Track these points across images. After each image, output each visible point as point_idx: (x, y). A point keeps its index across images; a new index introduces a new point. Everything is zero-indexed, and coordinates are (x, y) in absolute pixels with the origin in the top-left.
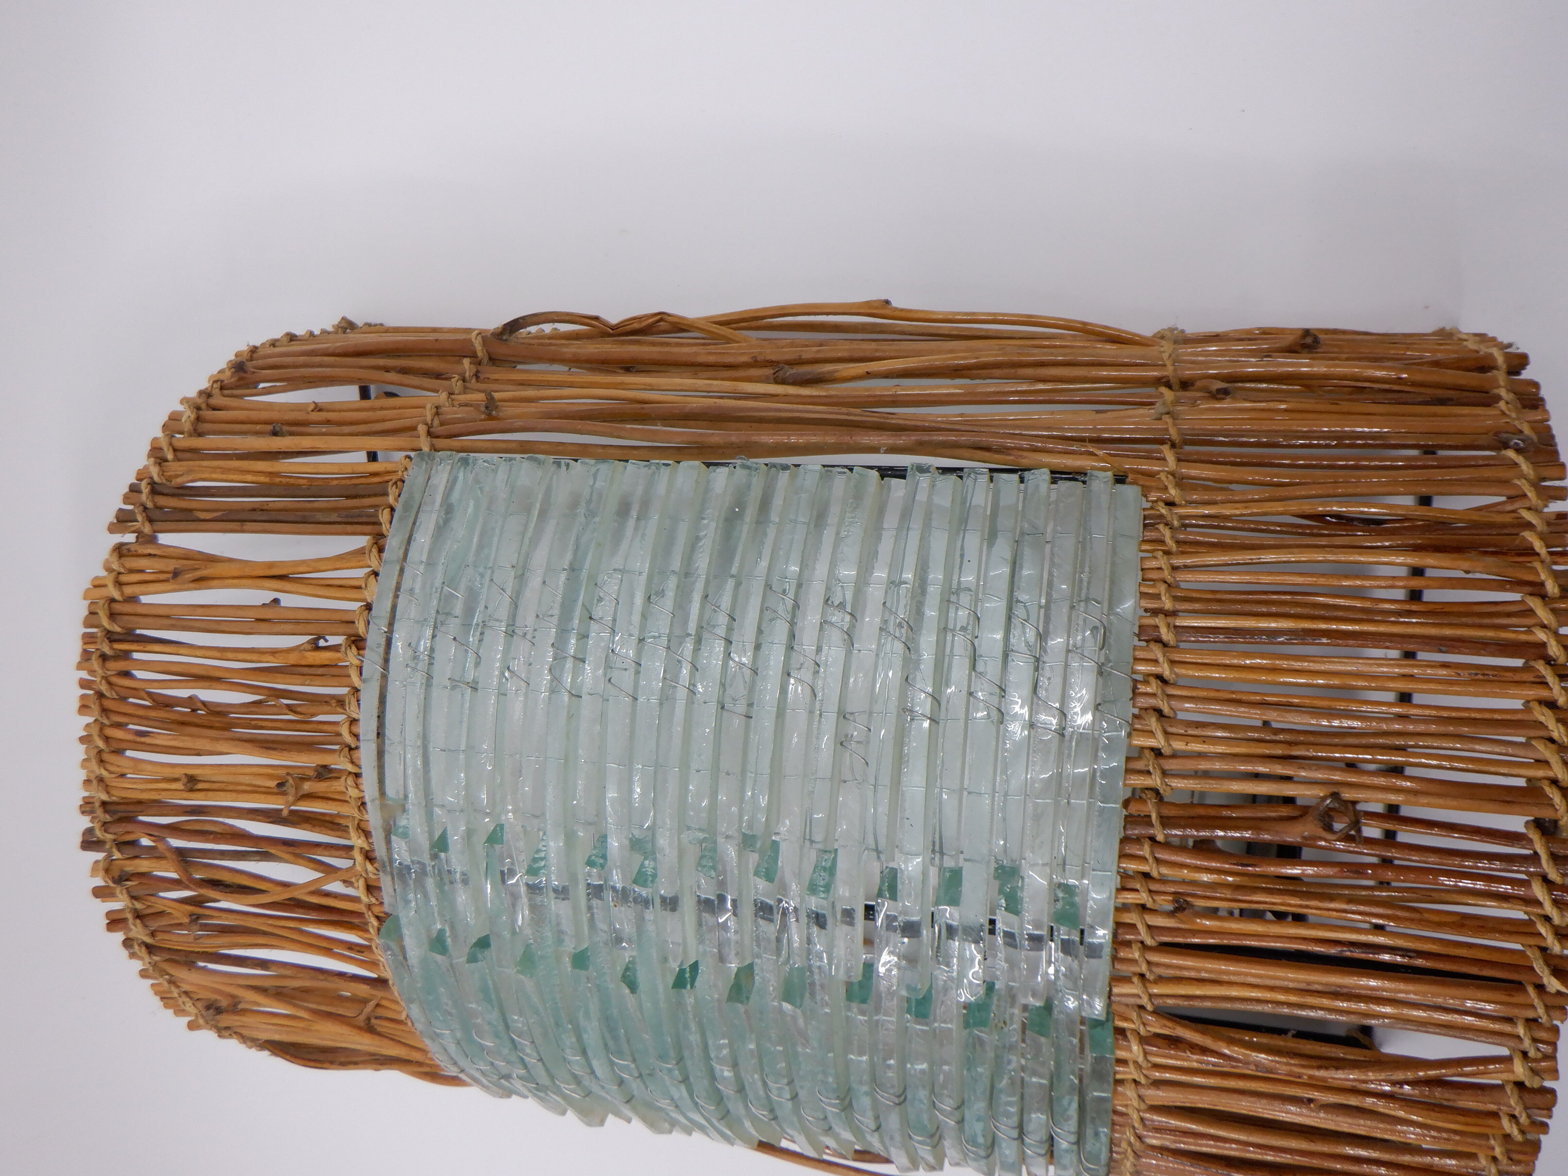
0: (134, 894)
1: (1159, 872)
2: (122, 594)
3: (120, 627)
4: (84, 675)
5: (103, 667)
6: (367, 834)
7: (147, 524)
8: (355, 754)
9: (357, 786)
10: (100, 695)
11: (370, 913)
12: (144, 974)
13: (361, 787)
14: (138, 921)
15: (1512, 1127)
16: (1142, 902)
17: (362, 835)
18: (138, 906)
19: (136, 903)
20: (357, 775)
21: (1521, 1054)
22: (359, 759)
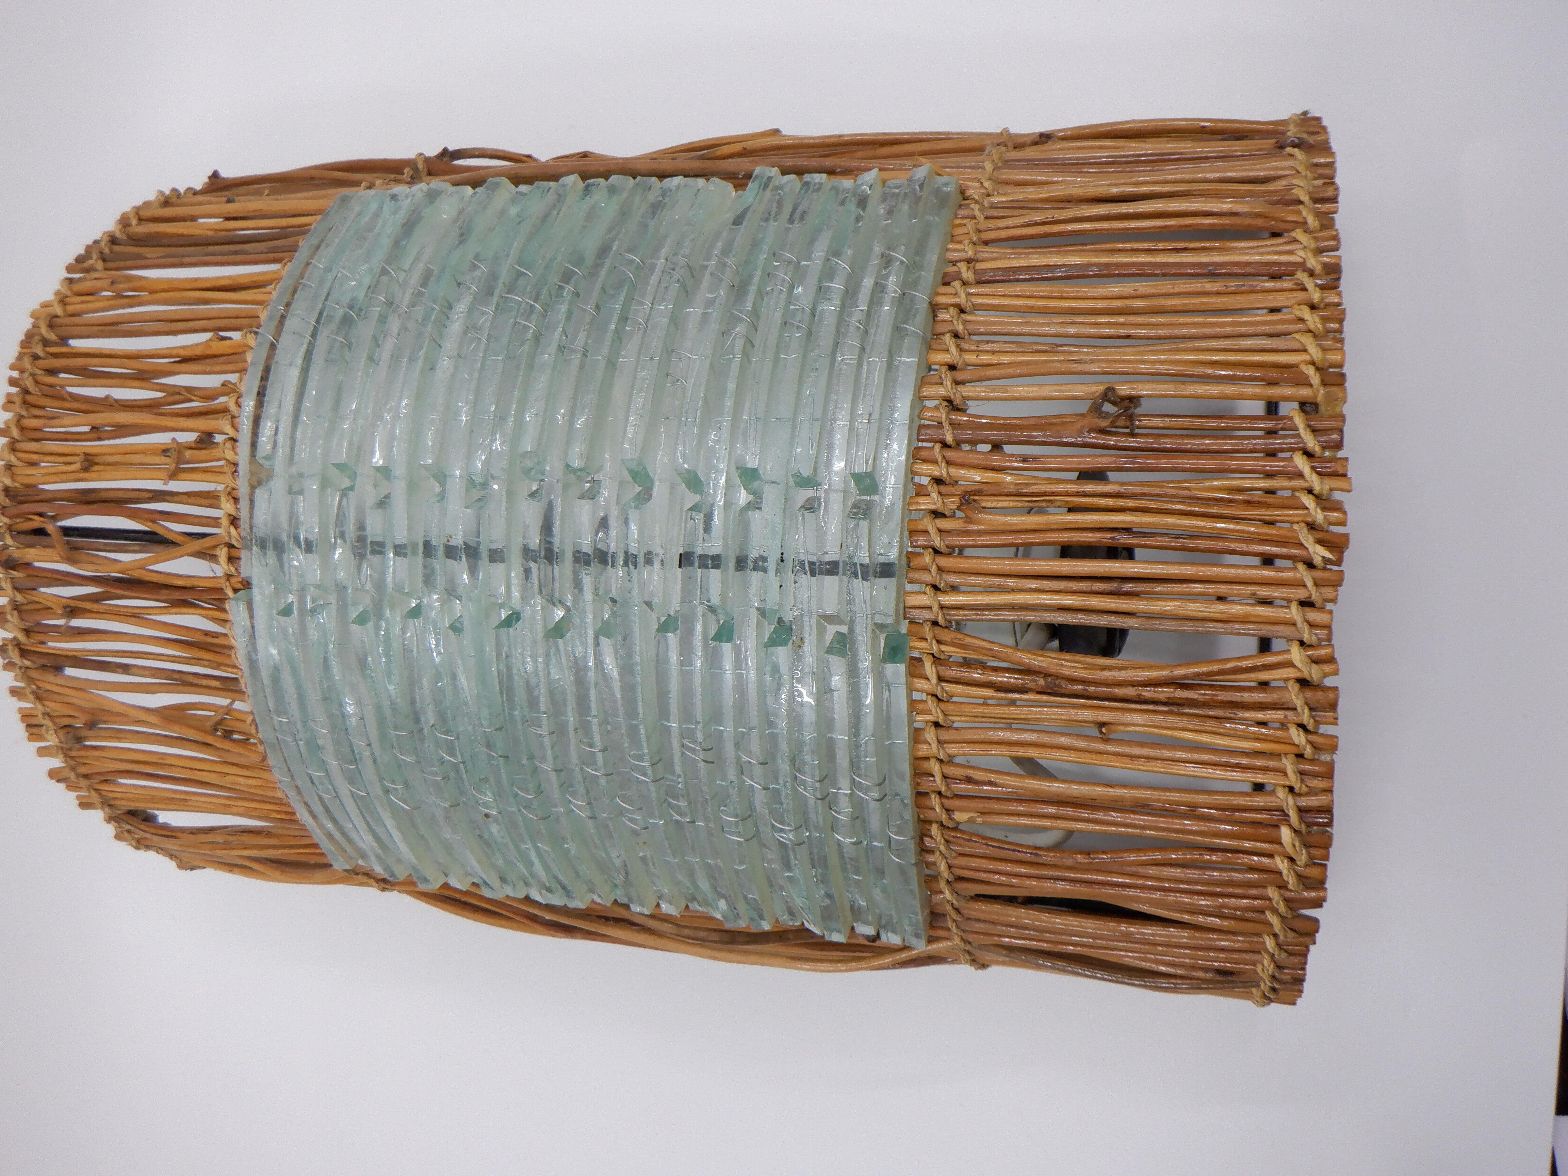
0: (17, 585)
1: (948, 472)
2: (65, 311)
3: (57, 335)
4: (15, 374)
5: (33, 364)
6: (236, 500)
7: (100, 262)
8: (236, 420)
9: (234, 449)
10: (26, 392)
11: (228, 584)
12: (14, 692)
13: (237, 450)
14: (16, 612)
15: (1299, 735)
16: (933, 507)
17: (232, 501)
18: (19, 598)
19: (17, 594)
20: (235, 440)
21: (1298, 643)
22: (238, 423)
